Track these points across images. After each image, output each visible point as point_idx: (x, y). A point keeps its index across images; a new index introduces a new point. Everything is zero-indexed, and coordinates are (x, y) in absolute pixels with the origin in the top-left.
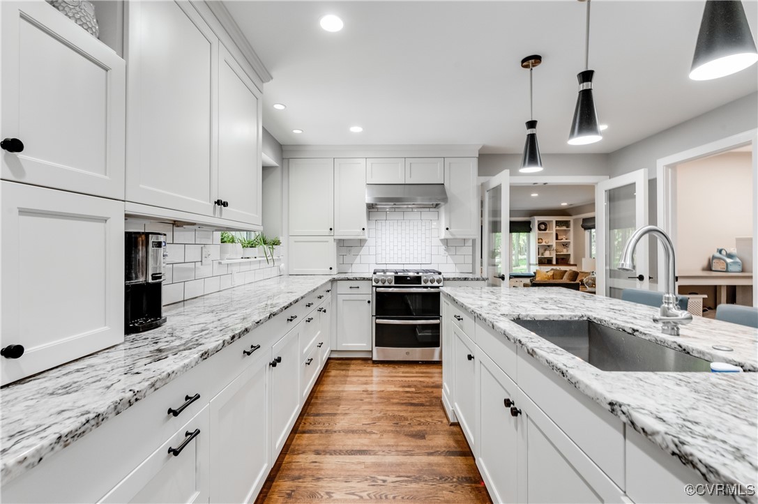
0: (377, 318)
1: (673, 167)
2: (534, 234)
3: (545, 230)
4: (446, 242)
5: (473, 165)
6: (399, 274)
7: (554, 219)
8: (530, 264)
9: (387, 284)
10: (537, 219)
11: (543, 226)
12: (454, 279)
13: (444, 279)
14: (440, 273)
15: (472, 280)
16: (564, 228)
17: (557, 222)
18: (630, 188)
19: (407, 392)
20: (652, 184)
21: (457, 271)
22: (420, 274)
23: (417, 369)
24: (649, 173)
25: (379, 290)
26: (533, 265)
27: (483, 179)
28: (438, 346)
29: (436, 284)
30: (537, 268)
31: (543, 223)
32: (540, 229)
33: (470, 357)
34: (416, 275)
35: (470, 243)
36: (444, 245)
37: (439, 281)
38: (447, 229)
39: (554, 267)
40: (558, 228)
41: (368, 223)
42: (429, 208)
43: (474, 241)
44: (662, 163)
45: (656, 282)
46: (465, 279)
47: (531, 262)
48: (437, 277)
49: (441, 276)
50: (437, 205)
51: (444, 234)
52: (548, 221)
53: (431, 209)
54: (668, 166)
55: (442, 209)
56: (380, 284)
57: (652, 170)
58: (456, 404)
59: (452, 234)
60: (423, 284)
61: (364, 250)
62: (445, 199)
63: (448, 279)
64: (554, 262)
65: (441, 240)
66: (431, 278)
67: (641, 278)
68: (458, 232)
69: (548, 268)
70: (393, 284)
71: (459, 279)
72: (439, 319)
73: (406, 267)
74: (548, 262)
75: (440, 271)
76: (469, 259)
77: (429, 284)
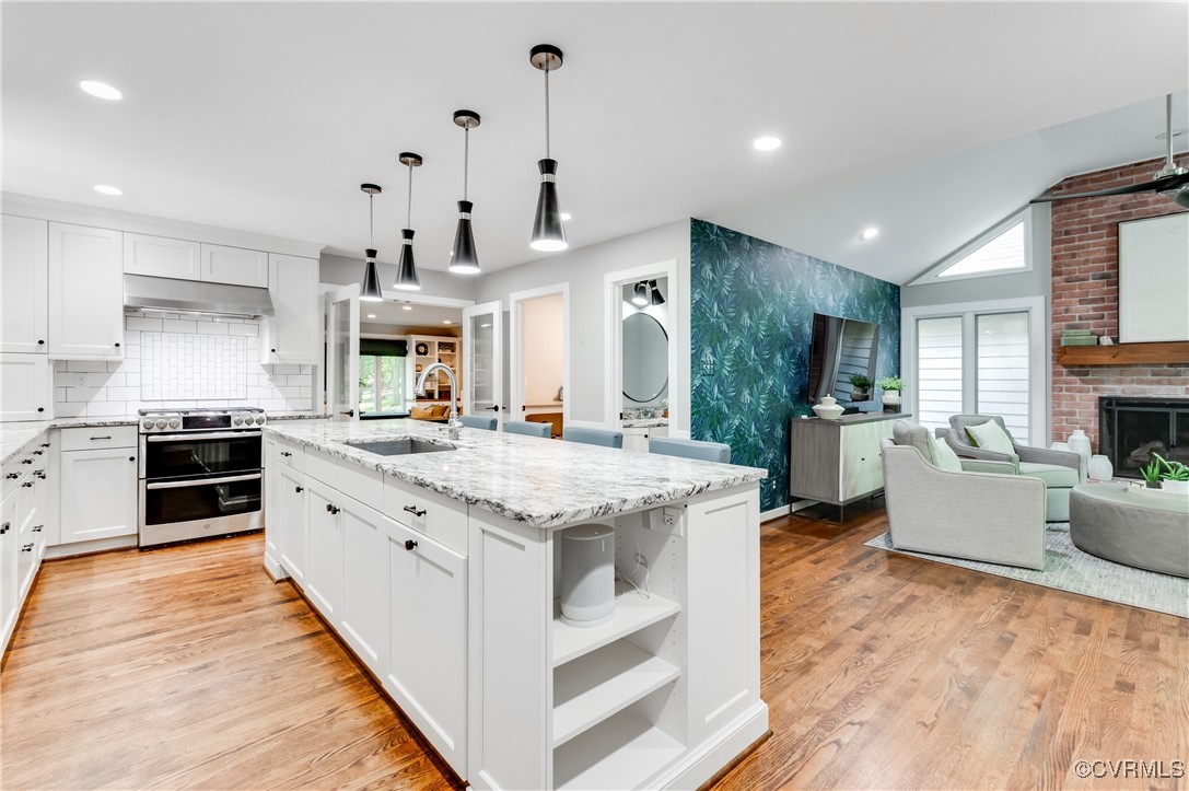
0: (148, 482)
1: (522, 302)
2: (411, 358)
3: (425, 353)
4: (272, 369)
5: (313, 268)
6: (191, 414)
7: (436, 340)
8: (406, 400)
9: (168, 429)
10: (413, 340)
11: (422, 350)
12: (283, 418)
13: (268, 419)
14: (261, 411)
15: (310, 418)
16: (449, 352)
17: (440, 344)
18: (489, 318)
19: (209, 569)
20: (506, 315)
21: (289, 409)
22: (229, 413)
23: (225, 543)
24: (504, 306)
25: (151, 438)
26: (410, 401)
27: (328, 287)
28: (259, 509)
29: (255, 426)
30: (415, 404)
31: (422, 344)
32: (418, 353)
33: (298, 490)
34: (220, 414)
35: (309, 371)
36: (268, 373)
37: (260, 422)
38: (273, 351)
39: (436, 403)
40: (441, 352)
41: (125, 334)
42: (244, 318)
43: (314, 368)
44: (515, 296)
45: (509, 412)
46: (300, 417)
47: (408, 398)
48: (256, 416)
49: (262, 415)
50: (255, 317)
51: (267, 358)
52: (429, 342)
53: (246, 321)
54: (518, 301)
55: (266, 321)
56: (155, 430)
57: (505, 303)
58: (284, 556)
59: (280, 358)
60: (234, 427)
61: (116, 379)
62: (270, 311)
63: (275, 419)
64: (436, 396)
65: (264, 366)
66: (248, 418)
67: (496, 408)
68: (289, 355)
69: (427, 404)
70: (180, 429)
71: (291, 418)
72: (260, 472)
73: (201, 405)
74: (430, 396)
75: (261, 408)
76: (308, 392)
77: (244, 426)
